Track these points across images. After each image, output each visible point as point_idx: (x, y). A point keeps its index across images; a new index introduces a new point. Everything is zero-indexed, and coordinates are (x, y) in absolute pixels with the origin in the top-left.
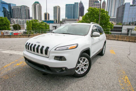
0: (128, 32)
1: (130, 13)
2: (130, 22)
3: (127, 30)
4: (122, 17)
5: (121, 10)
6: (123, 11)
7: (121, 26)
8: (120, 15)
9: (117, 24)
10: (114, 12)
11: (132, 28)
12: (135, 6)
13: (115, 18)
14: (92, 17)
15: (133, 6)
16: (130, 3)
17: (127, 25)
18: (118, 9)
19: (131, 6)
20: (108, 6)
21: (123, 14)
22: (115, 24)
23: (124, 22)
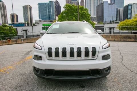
0: (111, 30)
1: (109, 11)
2: (111, 21)
3: (109, 29)
4: (102, 16)
5: (100, 8)
6: (103, 10)
7: (103, 25)
8: (100, 14)
9: (98, 23)
10: (94, 11)
11: (113, 27)
12: (112, 4)
13: (96, 17)
14: (71, 15)
15: (111, 4)
16: (108, 1)
17: (108, 24)
18: (98, 7)
19: (109, 4)
20: (87, 4)
21: (103, 13)
22: (97, 24)
23: (104, 21)
